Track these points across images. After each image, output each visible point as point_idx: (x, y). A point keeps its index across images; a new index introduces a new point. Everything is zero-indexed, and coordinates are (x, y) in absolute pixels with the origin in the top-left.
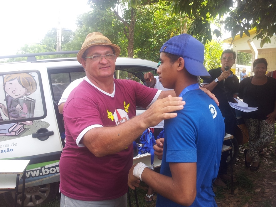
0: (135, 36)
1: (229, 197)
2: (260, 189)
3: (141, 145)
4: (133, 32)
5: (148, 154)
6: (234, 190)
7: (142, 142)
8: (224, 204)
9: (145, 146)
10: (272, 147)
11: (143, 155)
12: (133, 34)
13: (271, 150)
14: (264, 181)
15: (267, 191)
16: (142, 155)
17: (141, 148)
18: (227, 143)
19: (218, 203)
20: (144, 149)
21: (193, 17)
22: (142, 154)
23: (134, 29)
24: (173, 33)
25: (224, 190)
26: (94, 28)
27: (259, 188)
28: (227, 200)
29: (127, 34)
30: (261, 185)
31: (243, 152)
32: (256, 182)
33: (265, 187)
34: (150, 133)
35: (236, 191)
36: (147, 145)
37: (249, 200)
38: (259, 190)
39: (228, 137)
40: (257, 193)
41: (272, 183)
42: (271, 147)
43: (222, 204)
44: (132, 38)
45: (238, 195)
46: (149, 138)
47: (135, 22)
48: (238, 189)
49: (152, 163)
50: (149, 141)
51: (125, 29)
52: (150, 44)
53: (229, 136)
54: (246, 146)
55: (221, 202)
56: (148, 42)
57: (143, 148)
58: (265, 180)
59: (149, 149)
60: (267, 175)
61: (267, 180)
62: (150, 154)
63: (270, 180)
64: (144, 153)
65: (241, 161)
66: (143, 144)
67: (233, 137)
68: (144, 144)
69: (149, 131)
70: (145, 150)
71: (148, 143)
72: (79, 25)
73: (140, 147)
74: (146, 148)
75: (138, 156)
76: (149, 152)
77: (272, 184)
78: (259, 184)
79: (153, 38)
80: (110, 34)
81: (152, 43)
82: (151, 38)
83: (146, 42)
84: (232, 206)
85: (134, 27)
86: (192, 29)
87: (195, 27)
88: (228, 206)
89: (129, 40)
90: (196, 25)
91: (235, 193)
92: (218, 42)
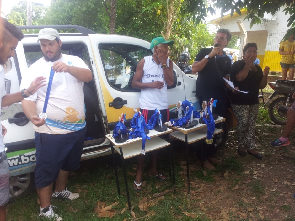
0: (117, 13)
1: (219, 180)
2: (249, 171)
3: (131, 129)
4: (115, 8)
5: (139, 139)
6: (224, 173)
7: (132, 126)
8: (215, 187)
9: (136, 130)
10: (260, 130)
11: (134, 140)
12: (115, 11)
13: (259, 133)
14: (253, 164)
15: (255, 172)
16: (132, 140)
18: (218, 126)
19: (208, 186)
20: (135, 133)
22: (133, 138)
23: (116, 5)
25: (214, 173)
26: (71, 2)
28: (218, 183)
29: (109, 10)
30: (250, 168)
31: (231, 135)
32: (245, 165)
33: (253, 169)
34: (141, 117)
35: (226, 174)
36: (138, 129)
37: (239, 182)
38: (248, 172)
39: (220, 120)
41: (260, 165)
42: (259, 130)
43: (212, 187)
44: (114, 15)
45: (228, 178)
46: (140, 121)
48: (227, 172)
49: (143, 148)
50: (140, 125)
51: (105, 5)
52: (134, 23)
53: (221, 119)
54: (234, 130)
55: (212, 185)
56: (131, 20)
57: (134, 132)
59: (140, 133)
61: (255, 162)
62: (141, 139)
63: (258, 162)
64: (135, 137)
65: (230, 144)
66: (134, 128)
67: (225, 120)
68: (135, 128)
69: (140, 115)
70: (136, 135)
71: (139, 127)
73: (130, 132)
74: (137, 132)
75: (129, 140)
76: (140, 136)
77: (260, 166)
78: (247, 167)
79: (137, 16)
80: (90, 10)
81: (135, 22)
82: (135, 17)
83: (130, 20)
84: (222, 189)
85: (116, 3)
86: (185, 7)
87: (189, 4)
88: (219, 189)
89: (110, 18)
90: (189, 2)
91: (225, 176)
92: (205, 23)
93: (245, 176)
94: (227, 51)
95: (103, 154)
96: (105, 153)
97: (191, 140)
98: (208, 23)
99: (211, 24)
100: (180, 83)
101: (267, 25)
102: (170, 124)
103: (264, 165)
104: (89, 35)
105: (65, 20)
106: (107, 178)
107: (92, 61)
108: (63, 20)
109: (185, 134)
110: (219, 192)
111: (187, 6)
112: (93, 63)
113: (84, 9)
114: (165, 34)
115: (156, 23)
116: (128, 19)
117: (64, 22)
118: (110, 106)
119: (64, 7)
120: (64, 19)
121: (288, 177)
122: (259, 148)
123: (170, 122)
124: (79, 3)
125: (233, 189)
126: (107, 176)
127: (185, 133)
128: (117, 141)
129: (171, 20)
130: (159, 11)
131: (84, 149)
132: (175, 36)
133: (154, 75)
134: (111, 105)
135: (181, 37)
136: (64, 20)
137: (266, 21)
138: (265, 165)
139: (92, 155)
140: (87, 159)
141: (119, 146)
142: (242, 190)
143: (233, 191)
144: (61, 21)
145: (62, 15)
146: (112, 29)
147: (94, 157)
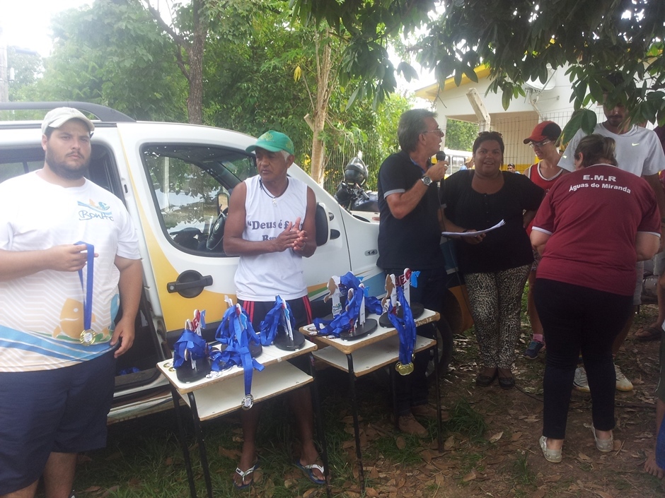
0: (204, 72)
1: (432, 459)
2: (501, 434)
3: (219, 347)
4: (199, 62)
5: (236, 369)
6: (445, 441)
7: (220, 340)
8: (423, 475)
9: (229, 348)
10: (525, 335)
11: (225, 373)
12: (200, 68)
13: (524, 342)
14: (510, 415)
15: (516, 437)
16: (220, 373)
17: (219, 354)
18: (426, 330)
19: (408, 474)
20: (226, 356)
21: (347, 35)
22: (221, 369)
23: (201, 56)
24: (298, 68)
25: (421, 442)
26: (98, 49)
27: (499, 432)
28: (430, 467)
29: (187, 67)
30: (504, 425)
31: (462, 349)
32: (491, 419)
33: (511, 429)
34: (242, 316)
35: (449, 444)
36: (234, 346)
37: (478, 463)
38: (498, 436)
39: (428, 318)
40: (495, 444)
41: (527, 418)
42: (523, 336)
43: (418, 477)
44: (198, 77)
45: (453, 452)
46: (240, 328)
47: (205, 38)
48: (452, 437)
49: (248, 392)
50: (238, 337)
51: (179, 56)
52: (244, 95)
53: (429, 314)
54: (468, 336)
55: (416, 472)
56: (239, 89)
57: (224, 353)
58: (512, 412)
59: (240, 356)
60: (515, 399)
61: (515, 412)
62: (242, 369)
63: (521, 410)
64: (227, 367)
65: (459, 370)
66: (225, 344)
67: (439, 318)
68: (227, 344)
69: (239, 311)
70: (230, 360)
71: (237, 341)
72: (57, 39)
73: (215, 353)
74: (232, 354)
75: (211, 375)
76: (240, 364)
77: (527, 420)
78: (498, 423)
79: (251, 80)
80: (142, 66)
81: (248, 94)
82: (246, 81)
83: (234, 89)
84: (440, 480)
85: (201, 51)
86: (347, 65)
87: (356, 60)
88: (433, 481)
89: (190, 83)
90: (356, 55)
91: (446, 448)
92: (405, 96)
93: (491, 446)
94: (456, 156)
95: (156, 408)
96: (161, 406)
97: (361, 368)
98: (411, 96)
99: (418, 99)
100: (335, 234)
101: (535, 100)
102: (313, 330)
103: (534, 417)
104: (119, 124)
105: (87, 89)
106: (168, 466)
107: (125, 186)
108: (80, 88)
109: (347, 355)
110: (432, 488)
111: (351, 64)
112: (127, 192)
113: (128, 63)
114: (313, 121)
115: (294, 95)
116: (231, 86)
117: (85, 93)
118: (170, 291)
119: (84, 59)
120: (85, 87)
121: (588, 445)
122: (524, 378)
123: (312, 326)
124: (116, 51)
125: (465, 480)
126: (169, 461)
127: (346, 352)
128: (182, 378)
129: (325, 89)
130: (298, 69)
131: (116, 395)
132: (336, 126)
133: (268, 224)
134: (172, 288)
135: (349, 127)
136: (84, 90)
137: (534, 91)
138: (536, 418)
139: (129, 411)
140: (117, 421)
141: (186, 389)
142: (484, 480)
143: (464, 485)
144: (77, 91)
145: (79, 76)
146: (195, 108)
147: (136, 415)
